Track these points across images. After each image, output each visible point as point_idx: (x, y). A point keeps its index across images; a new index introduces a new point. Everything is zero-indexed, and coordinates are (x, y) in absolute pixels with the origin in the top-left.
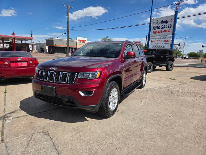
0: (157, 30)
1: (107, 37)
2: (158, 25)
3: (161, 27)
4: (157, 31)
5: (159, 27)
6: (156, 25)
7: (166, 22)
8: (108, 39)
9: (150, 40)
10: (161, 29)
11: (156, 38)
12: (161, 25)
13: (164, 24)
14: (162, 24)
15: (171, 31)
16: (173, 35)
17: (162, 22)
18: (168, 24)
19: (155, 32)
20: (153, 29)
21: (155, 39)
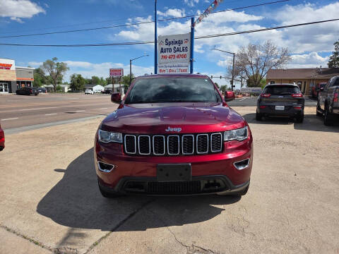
0: (167, 54)
1: (55, 59)
2: (167, 47)
3: (173, 50)
4: (168, 56)
5: (170, 50)
6: (165, 47)
7: (180, 42)
8: (58, 64)
9: (158, 69)
10: (173, 53)
11: (167, 65)
12: (172, 46)
13: (177, 46)
14: (174, 45)
15: (188, 56)
16: (191, 62)
17: (173, 43)
18: (182, 46)
19: (165, 57)
20: (162, 52)
21: (166, 67)
